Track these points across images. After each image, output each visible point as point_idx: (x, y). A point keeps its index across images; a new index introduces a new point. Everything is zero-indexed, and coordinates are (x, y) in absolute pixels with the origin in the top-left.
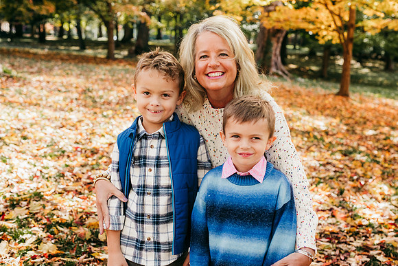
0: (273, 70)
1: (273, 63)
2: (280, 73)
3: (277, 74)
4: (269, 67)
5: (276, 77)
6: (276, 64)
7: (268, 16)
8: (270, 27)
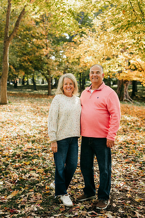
0: (125, 98)
1: (125, 95)
2: (128, 100)
3: (127, 101)
4: (123, 97)
5: (126, 102)
6: (126, 96)
7: (119, 75)
8: (121, 79)
